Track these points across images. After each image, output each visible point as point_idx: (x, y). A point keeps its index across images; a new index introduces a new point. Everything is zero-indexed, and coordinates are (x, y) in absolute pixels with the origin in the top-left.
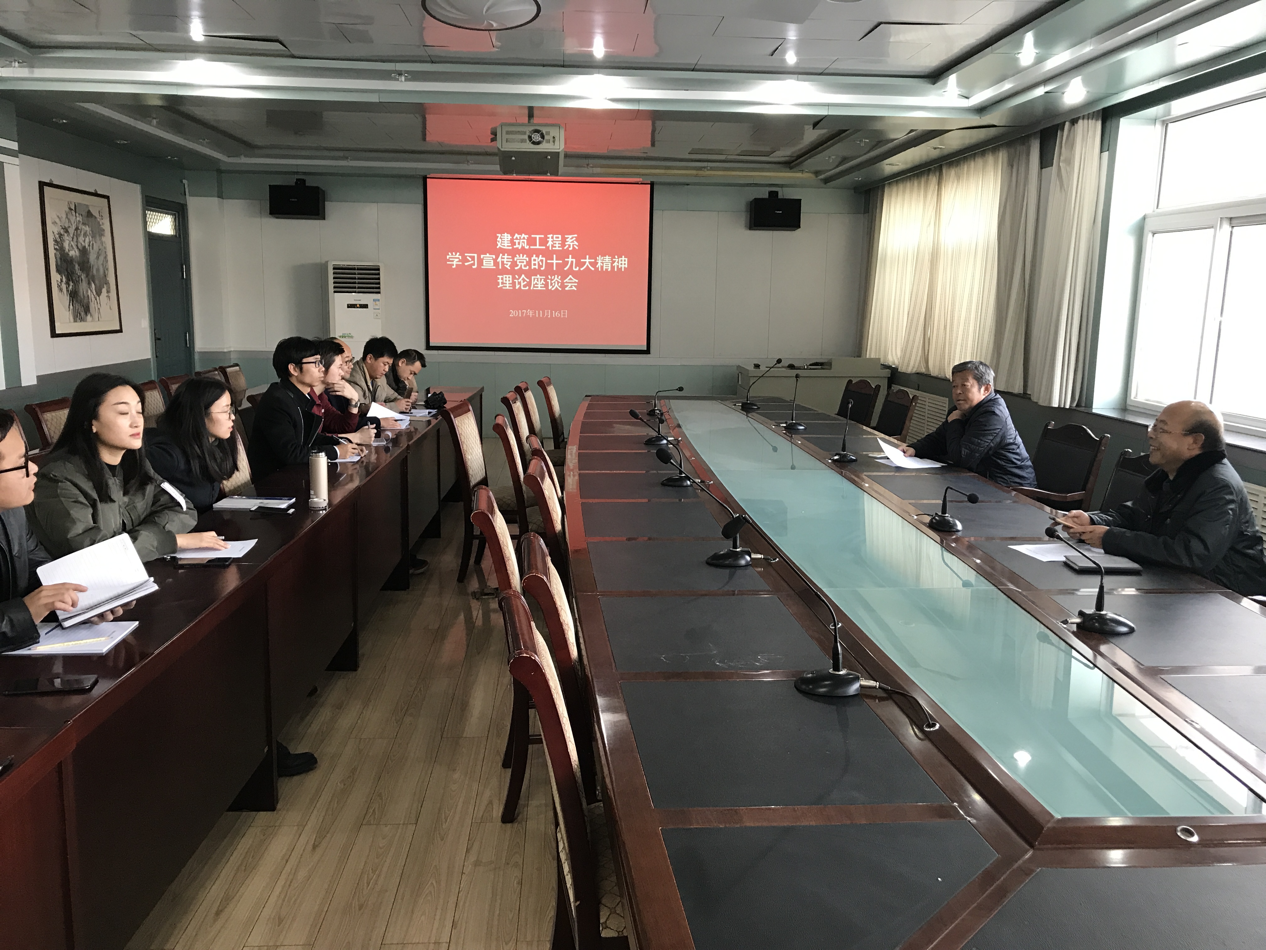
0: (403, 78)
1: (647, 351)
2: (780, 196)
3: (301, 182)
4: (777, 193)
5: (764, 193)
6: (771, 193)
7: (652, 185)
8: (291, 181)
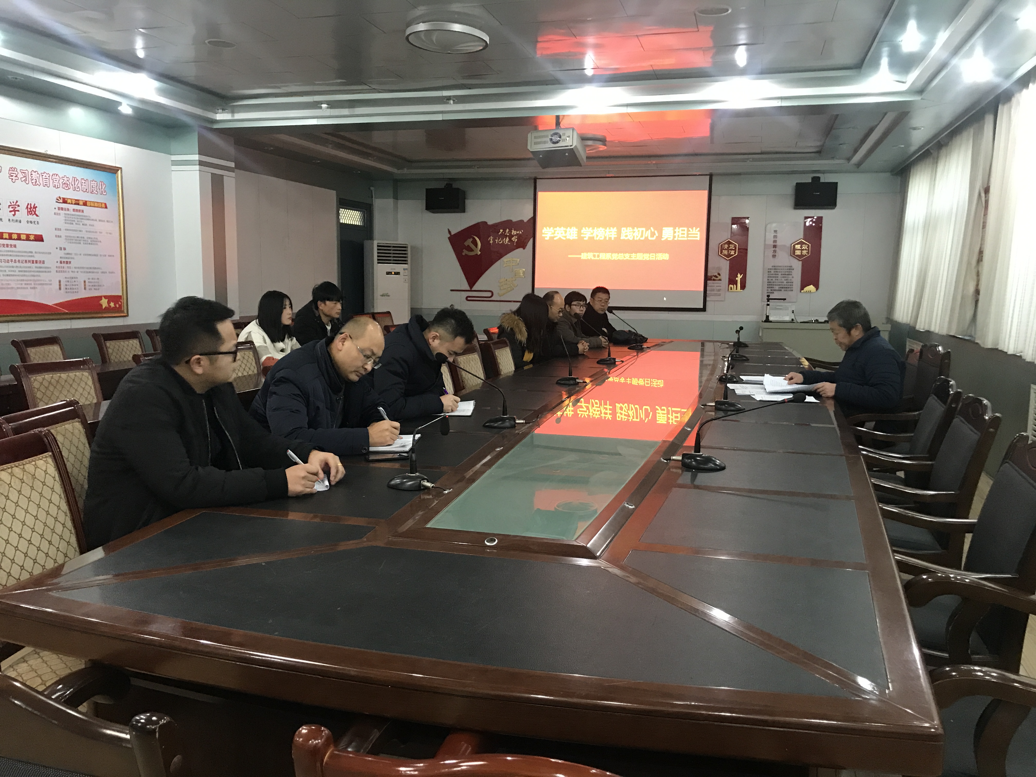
0: (452, 102)
1: (704, 309)
2: (822, 180)
3: (449, 186)
4: (819, 178)
5: (808, 179)
6: (813, 178)
7: (711, 176)
8: (442, 185)
